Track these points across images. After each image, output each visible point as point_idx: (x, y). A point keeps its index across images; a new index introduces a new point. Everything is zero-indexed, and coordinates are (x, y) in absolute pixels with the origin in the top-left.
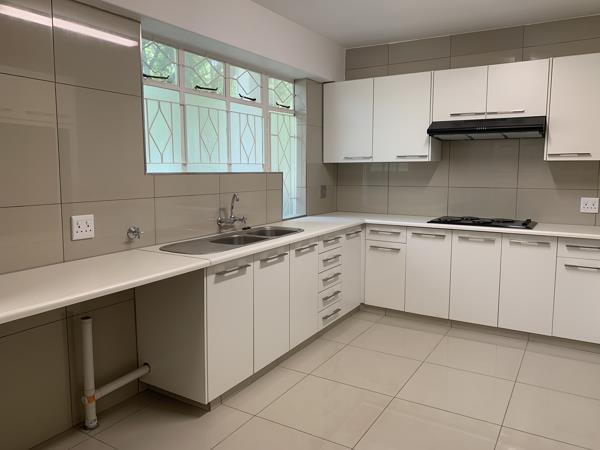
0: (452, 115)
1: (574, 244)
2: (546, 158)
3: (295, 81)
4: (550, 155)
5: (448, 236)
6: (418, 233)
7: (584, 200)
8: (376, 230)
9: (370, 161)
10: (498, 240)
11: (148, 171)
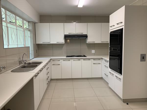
0: (69, 33)
1: (94, 59)
2: (87, 43)
3: (29, 22)
4: (88, 42)
5: (71, 60)
6: (64, 60)
7: (92, 51)
8: (54, 60)
9: (50, 43)
10: (81, 60)
11: (4, 48)
